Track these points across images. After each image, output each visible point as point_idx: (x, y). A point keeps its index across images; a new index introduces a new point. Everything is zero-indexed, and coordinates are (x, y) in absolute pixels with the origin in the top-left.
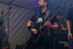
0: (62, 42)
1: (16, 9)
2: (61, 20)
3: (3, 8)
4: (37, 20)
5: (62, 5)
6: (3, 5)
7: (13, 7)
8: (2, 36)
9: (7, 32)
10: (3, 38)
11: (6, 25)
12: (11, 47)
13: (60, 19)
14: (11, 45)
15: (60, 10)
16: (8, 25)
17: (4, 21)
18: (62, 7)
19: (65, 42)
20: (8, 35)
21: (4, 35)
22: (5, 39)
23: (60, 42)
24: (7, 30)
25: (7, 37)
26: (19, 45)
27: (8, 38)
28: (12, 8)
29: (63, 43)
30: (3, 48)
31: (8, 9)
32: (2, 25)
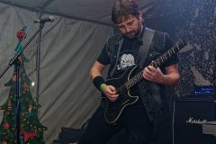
0: (195, 122)
1: (59, 24)
2: (192, 55)
3: (22, 22)
4: (119, 63)
5: (197, 10)
6: (23, 12)
7: (51, 17)
8: (22, 100)
9: (36, 89)
10: (24, 108)
11: (31, 70)
12: (45, 133)
13: (190, 51)
14: (46, 129)
15: (192, 24)
16: (38, 69)
17: (25, 60)
18: (196, 15)
19: (205, 121)
20: (37, 99)
21: (27, 100)
22: (30, 110)
23: (190, 121)
24: (33, 84)
25: (34, 105)
26: (69, 129)
27: (37, 106)
28: (49, 20)
29: (199, 122)
30: (23, 135)
31: (38, 25)
32: (21, 70)
